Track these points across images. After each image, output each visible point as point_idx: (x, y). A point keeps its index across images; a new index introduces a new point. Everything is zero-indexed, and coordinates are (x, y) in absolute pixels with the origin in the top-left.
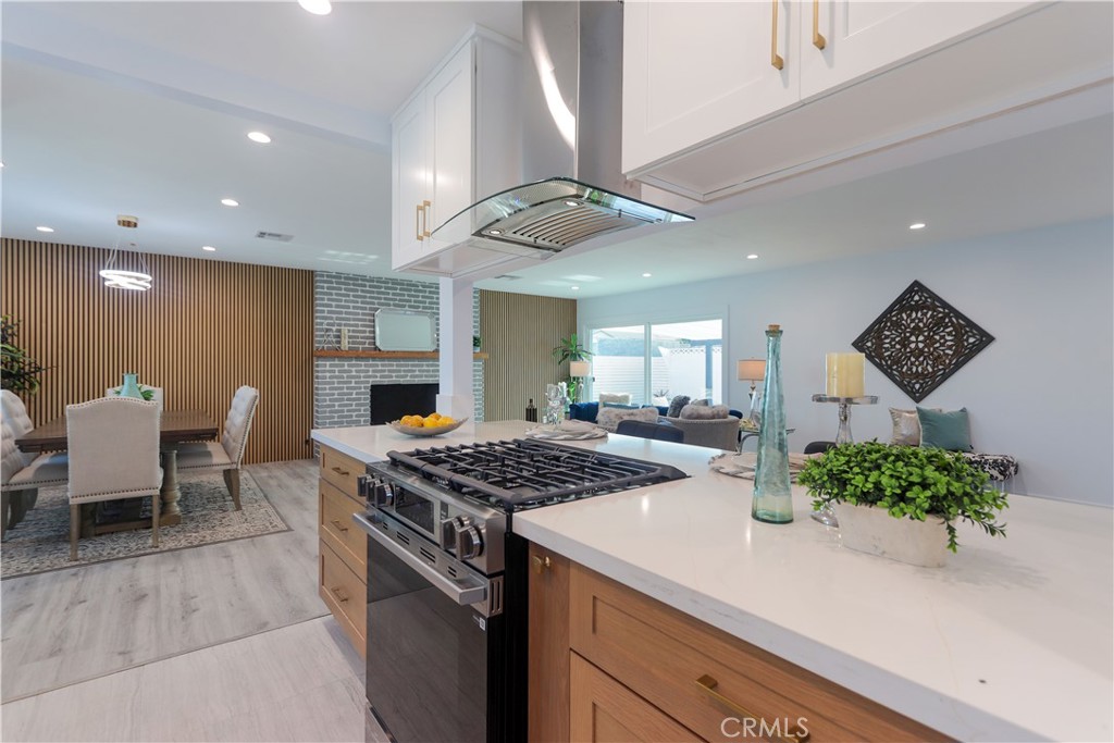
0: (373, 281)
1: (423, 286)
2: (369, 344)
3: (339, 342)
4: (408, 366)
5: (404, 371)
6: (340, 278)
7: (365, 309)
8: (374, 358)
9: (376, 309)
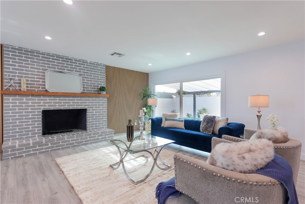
0: (44, 55)
1: (75, 60)
2: (42, 88)
3: (20, 86)
4: (66, 100)
5: (64, 103)
6: (22, 50)
7: (39, 69)
8: (44, 96)
9: (46, 70)
